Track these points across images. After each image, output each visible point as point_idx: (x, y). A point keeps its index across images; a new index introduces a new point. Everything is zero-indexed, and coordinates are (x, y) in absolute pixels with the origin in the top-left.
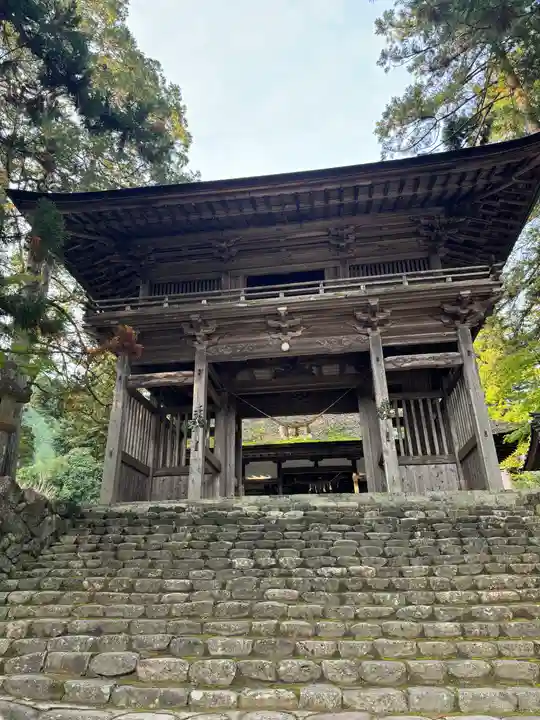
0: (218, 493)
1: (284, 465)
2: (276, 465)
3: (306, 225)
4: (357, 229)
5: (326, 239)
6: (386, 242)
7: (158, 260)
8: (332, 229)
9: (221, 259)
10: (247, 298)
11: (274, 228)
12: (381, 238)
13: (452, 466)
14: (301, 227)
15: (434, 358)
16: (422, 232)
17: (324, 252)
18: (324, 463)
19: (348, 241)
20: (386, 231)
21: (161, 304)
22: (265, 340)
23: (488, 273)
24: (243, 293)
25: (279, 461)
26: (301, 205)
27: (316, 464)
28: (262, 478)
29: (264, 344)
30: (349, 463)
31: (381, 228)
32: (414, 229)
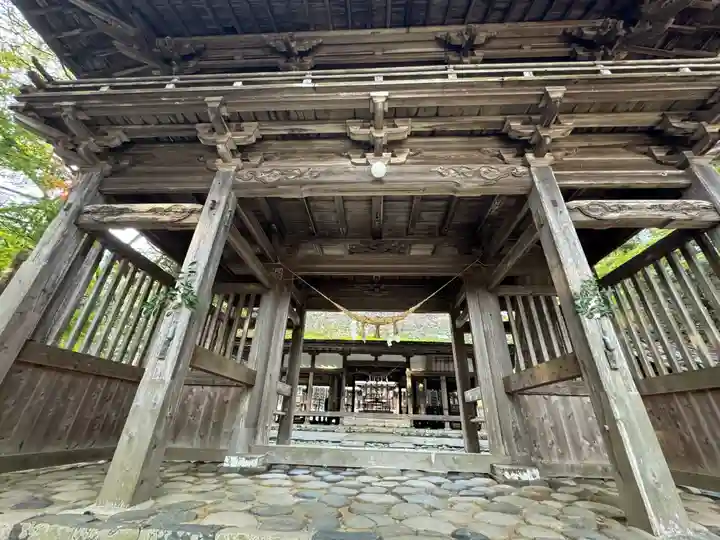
1: (349, 358)
2: (341, 357)
3: (415, 30)
5: (442, 56)
10: (315, 81)
14: (408, 33)
15: (662, 208)
18: (383, 358)
19: (474, 58)
20: (527, 50)
25: (345, 354)
27: (376, 359)
28: (330, 367)
30: (403, 359)
31: (521, 46)
32: (567, 50)
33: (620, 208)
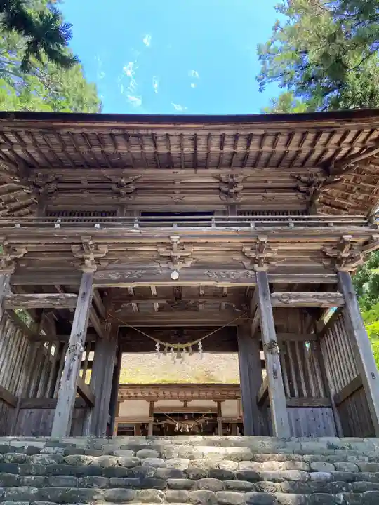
0: (88, 431)
1: (156, 404)
2: (149, 404)
3: (200, 171)
4: (245, 180)
5: (217, 186)
6: (269, 194)
7: (58, 190)
8: (223, 177)
9: (119, 194)
10: (141, 226)
11: (171, 171)
12: (265, 189)
13: (328, 410)
14: (196, 173)
16: (302, 187)
17: (215, 197)
18: (193, 403)
19: (237, 189)
20: (269, 184)
21: (54, 225)
22: (155, 268)
23: (366, 221)
24: (137, 221)
25: (152, 400)
26: (198, 149)
27: (185, 405)
29: (154, 271)
31: (266, 181)
32: (294, 185)
33: (298, 297)
